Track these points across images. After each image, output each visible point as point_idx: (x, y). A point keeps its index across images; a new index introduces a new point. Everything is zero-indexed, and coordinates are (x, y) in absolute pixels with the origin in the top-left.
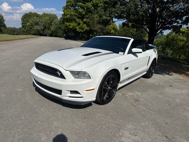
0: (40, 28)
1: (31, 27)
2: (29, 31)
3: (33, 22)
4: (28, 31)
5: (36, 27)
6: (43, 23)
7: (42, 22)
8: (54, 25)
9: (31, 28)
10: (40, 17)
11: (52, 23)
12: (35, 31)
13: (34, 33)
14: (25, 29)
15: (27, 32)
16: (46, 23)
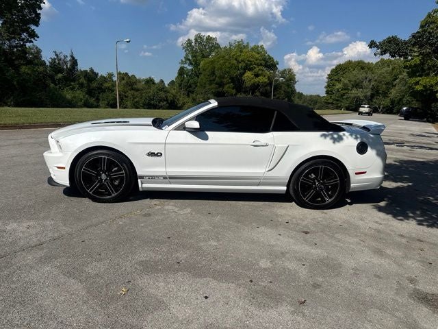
0: (363, 94)
1: (344, 92)
2: (337, 100)
3: (350, 81)
4: (335, 102)
5: (355, 93)
6: (372, 83)
7: (370, 80)
8: (400, 85)
9: (343, 95)
10: (369, 69)
11: (395, 80)
12: (350, 100)
13: (347, 105)
14: (331, 97)
15: (332, 103)
16: (380, 82)
